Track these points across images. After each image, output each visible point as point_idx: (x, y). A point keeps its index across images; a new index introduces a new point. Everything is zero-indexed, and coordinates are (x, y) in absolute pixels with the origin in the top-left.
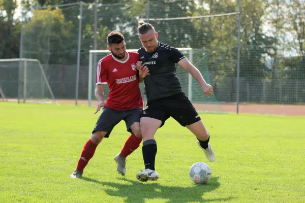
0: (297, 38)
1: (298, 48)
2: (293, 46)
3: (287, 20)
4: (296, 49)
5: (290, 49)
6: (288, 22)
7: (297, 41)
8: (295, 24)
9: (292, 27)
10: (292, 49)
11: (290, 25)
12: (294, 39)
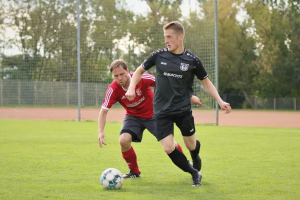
0: (18, 34)
1: (20, 45)
2: (14, 43)
3: (7, 14)
4: (18, 46)
5: (11, 47)
6: (9, 17)
7: (19, 38)
8: (16, 18)
9: (14, 22)
10: (13, 46)
11: (11, 20)
12: (16, 35)
